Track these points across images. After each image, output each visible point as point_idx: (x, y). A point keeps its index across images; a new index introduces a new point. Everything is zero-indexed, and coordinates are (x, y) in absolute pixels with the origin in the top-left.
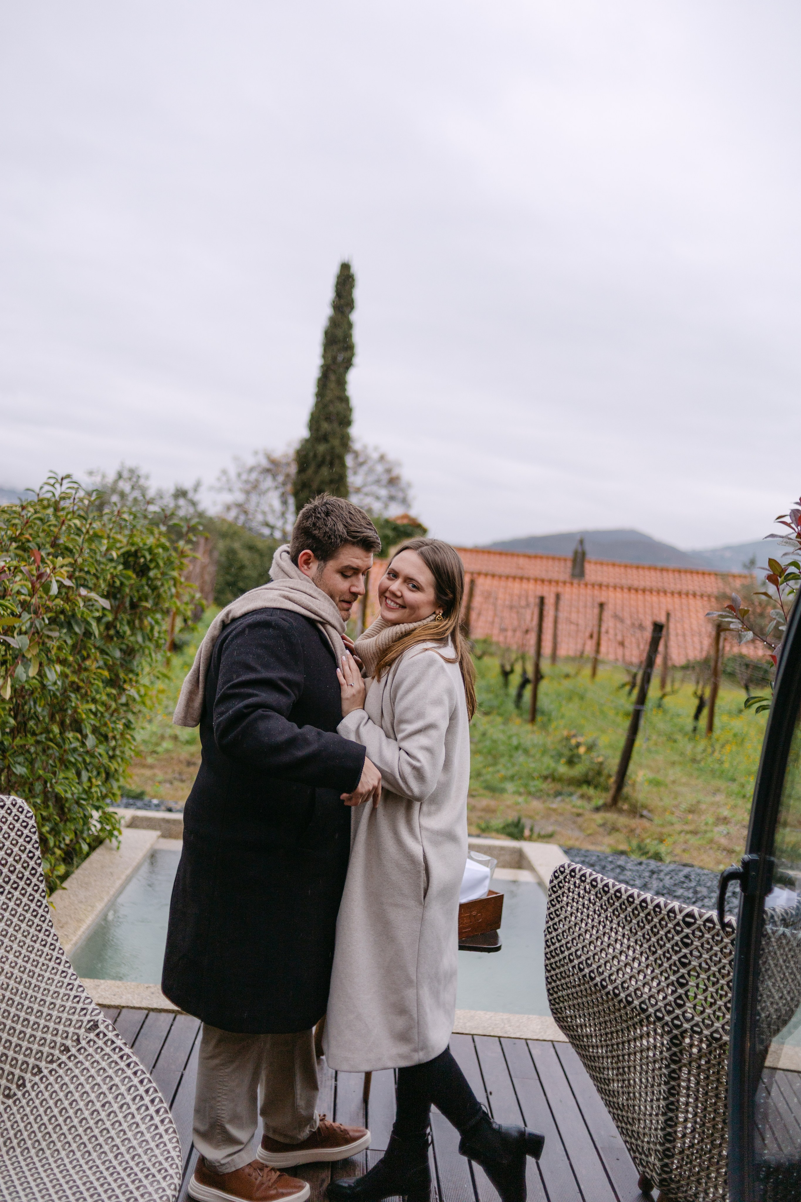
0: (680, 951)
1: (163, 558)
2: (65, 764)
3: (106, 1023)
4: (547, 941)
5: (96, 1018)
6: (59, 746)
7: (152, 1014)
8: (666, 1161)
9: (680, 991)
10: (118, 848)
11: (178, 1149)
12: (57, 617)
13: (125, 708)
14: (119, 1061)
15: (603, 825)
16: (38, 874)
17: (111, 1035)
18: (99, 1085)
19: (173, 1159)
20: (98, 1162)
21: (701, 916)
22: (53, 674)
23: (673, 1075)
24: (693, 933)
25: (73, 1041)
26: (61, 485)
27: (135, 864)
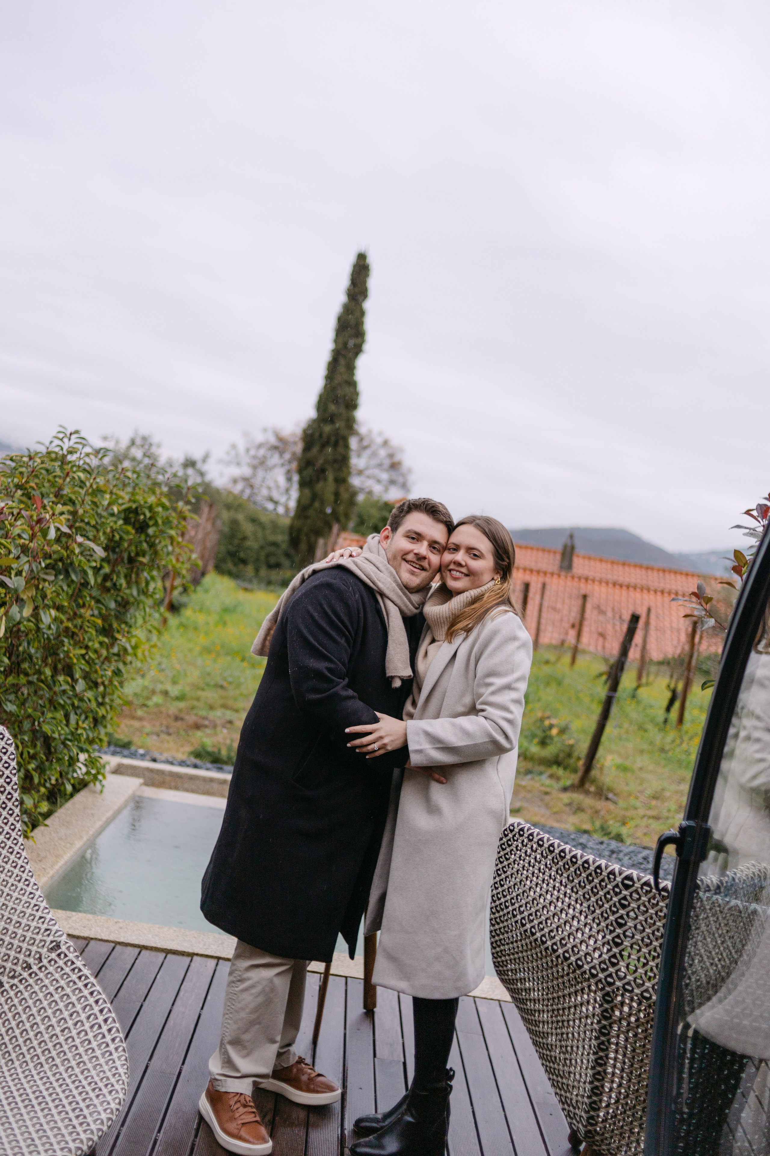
0: (617, 912)
1: (162, 517)
2: (53, 704)
3: (68, 945)
4: (493, 896)
5: (59, 939)
6: (50, 688)
7: (118, 947)
8: (592, 1113)
9: (615, 950)
10: (101, 792)
11: (125, 1067)
12: (56, 564)
13: (116, 658)
14: (77, 981)
15: (570, 804)
16: (14, 799)
17: (71, 956)
18: (56, 1002)
19: (120, 1075)
20: (49, 1074)
21: (639, 880)
22: (47, 617)
23: (603, 1031)
24: (631, 896)
25: (35, 959)
26: (70, 439)
27: (116, 807)
